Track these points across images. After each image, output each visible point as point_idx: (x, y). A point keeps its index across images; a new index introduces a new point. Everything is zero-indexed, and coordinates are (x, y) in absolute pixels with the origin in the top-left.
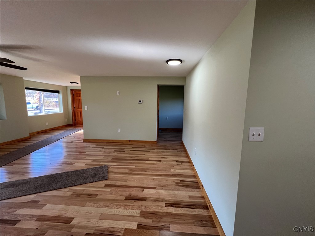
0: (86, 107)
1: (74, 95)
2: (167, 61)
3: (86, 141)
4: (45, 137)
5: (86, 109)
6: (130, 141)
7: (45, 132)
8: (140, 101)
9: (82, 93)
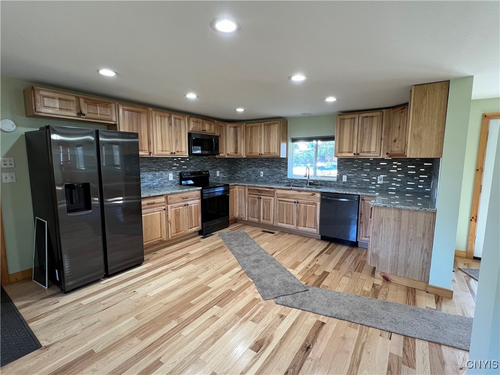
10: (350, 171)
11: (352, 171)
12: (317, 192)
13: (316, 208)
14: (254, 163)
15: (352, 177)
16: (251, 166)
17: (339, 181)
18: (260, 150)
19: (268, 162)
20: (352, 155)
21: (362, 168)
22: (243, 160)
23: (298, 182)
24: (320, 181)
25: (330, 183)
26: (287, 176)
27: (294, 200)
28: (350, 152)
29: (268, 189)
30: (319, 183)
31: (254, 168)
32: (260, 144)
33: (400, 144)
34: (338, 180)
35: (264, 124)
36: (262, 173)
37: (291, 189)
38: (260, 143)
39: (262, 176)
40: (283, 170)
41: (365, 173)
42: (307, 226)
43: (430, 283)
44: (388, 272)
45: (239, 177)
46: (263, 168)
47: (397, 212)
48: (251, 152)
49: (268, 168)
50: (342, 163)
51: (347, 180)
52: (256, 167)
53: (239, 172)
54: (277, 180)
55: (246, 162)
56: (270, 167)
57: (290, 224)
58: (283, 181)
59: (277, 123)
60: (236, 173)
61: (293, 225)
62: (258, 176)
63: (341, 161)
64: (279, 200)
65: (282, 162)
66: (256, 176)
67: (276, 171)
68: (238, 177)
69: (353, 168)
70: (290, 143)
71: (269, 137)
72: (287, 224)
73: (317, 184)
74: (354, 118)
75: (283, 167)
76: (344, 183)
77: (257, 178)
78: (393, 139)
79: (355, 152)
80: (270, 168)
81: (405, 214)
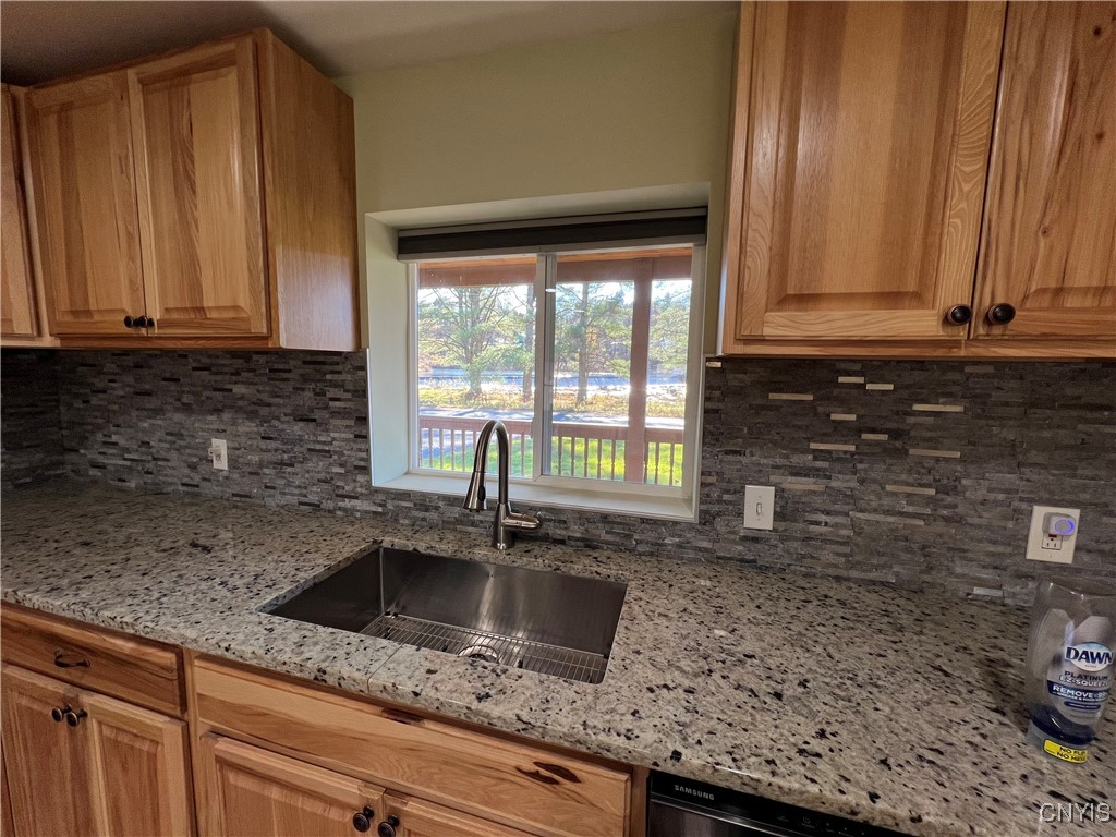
10: (797, 460)
11: (818, 455)
14: (173, 387)
15: (818, 502)
16: (154, 402)
17: (720, 525)
18: (137, 288)
19: (249, 383)
20: (920, 324)
21: (896, 434)
22: (110, 367)
23: (432, 516)
24: (583, 516)
25: (651, 536)
26: (366, 470)
28: (891, 298)
30: (576, 531)
31: (178, 417)
32: (133, 238)
34: (706, 518)
35: (145, 83)
36: (220, 446)
38: (130, 236)
39: (222, 464)
40: (338, 435)
45: (102, 467)
46: (226, 416)
48: (80, 306)
49: (251, 415)
50: (739, 392)
51: (779, 516)
52: (187, 408)
53: (99, 437)
54: (313, 498)
55: (129, 379)
56: (264, 411)
58: (347, 503)
59: (230, 61)
60: (83, 439)
62: (203, 468)
63: (735, 379)
65: (335, 385)
66: (193, 467)
67: (300, 440)
68: (96, 466)
69: (824, 438)
70: (380, 262)
71: (184, 181)
73: (559, 532)
75: (336, 414)
76: (754, 538)
77: (196, 479)
80: (265, 420)
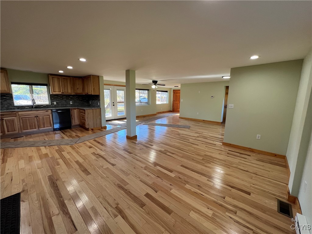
0: (182, 100)
1: (174, 93)
2: (223, 77)
3: (180, 118)
4: (162, 115)
5: (182, 101)
6: (204, 120)
7: (160, 113)
8: (212, 97)
9: (181, 91)
10: (57, 100)
11: (59, 100)
12: (49, 110)
13: (50, 117)
15: (59, 102)
17: (52, 105)
25: (47, 106)
27: (34, 116)
28: (59, 92)
29: (10, 113)
33: (80, 90)
37: (32, 110)
41: (64, 100)
42: (45, 126)
43: (102, 126)
44: (92, 128)
47: (92, 110)
50: (52, 96)
51: (57, 104)
57: (34, 129)
61: (35, 129)
64: (22, 118)
72: (31, 129)
74: (59, 78)
76: (55, 105)
78: (77, 88)
79: (62, 92)
81: (94, 110)
